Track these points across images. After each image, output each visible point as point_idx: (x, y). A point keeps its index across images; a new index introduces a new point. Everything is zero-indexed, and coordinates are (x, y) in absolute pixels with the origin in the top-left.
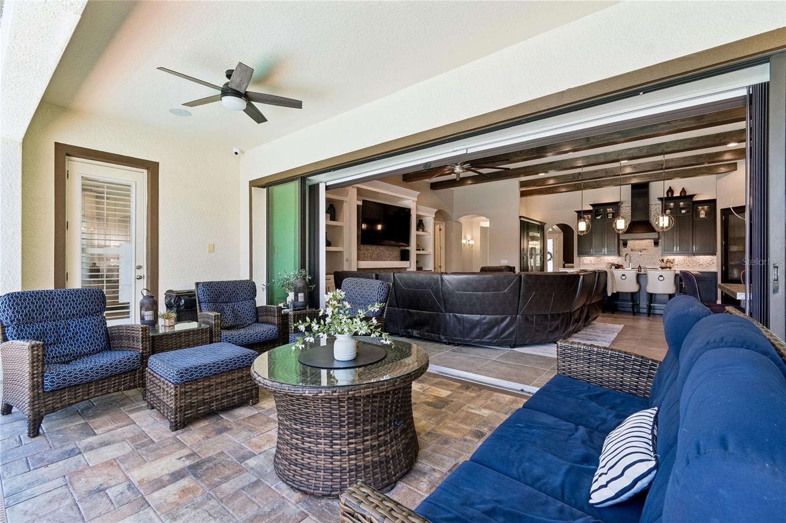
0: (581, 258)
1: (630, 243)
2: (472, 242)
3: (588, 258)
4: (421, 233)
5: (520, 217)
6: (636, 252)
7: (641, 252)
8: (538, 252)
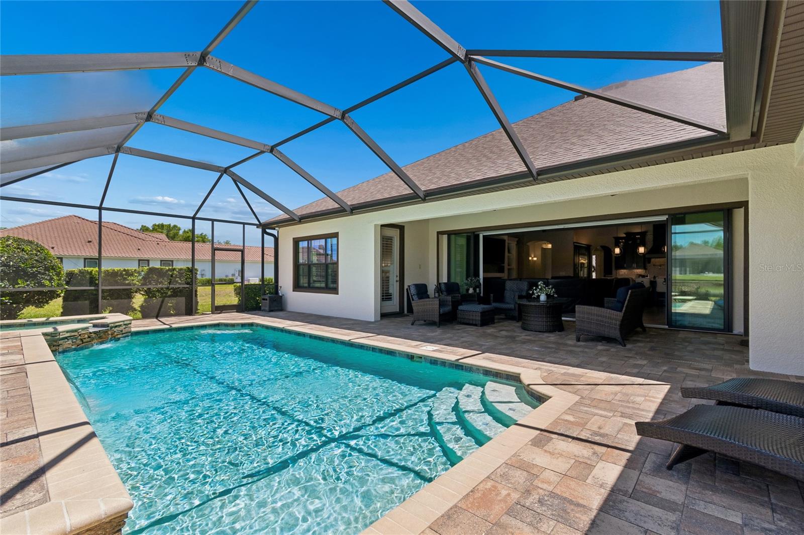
0: (618, 271)
1: (653, 260)
2: (535, 259)
3: (623, 270)
4: (510, 255)
5: (574, 243)
6: (657, 267)
7: (660, 266)
8: (586, 265)
